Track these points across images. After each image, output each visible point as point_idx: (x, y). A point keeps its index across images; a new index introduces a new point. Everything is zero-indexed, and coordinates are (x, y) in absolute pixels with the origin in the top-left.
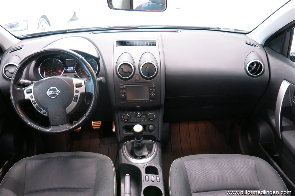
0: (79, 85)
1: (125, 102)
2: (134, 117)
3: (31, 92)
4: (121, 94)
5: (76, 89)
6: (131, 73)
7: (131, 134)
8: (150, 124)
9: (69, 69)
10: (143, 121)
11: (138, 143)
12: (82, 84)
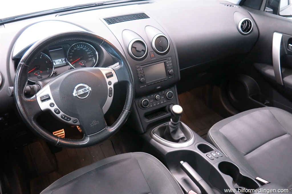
0: (110, 75)
1: (145, 86)
2: (152, 101)
3: (49, 98)
4: (140, 77)
5: (108, 80)
6: (145, 51)
7: (155, 120)
8: (170, 104)
9: (56, 63)
10: (162, 102)
11: (175, 126)
12: (111, 72)
